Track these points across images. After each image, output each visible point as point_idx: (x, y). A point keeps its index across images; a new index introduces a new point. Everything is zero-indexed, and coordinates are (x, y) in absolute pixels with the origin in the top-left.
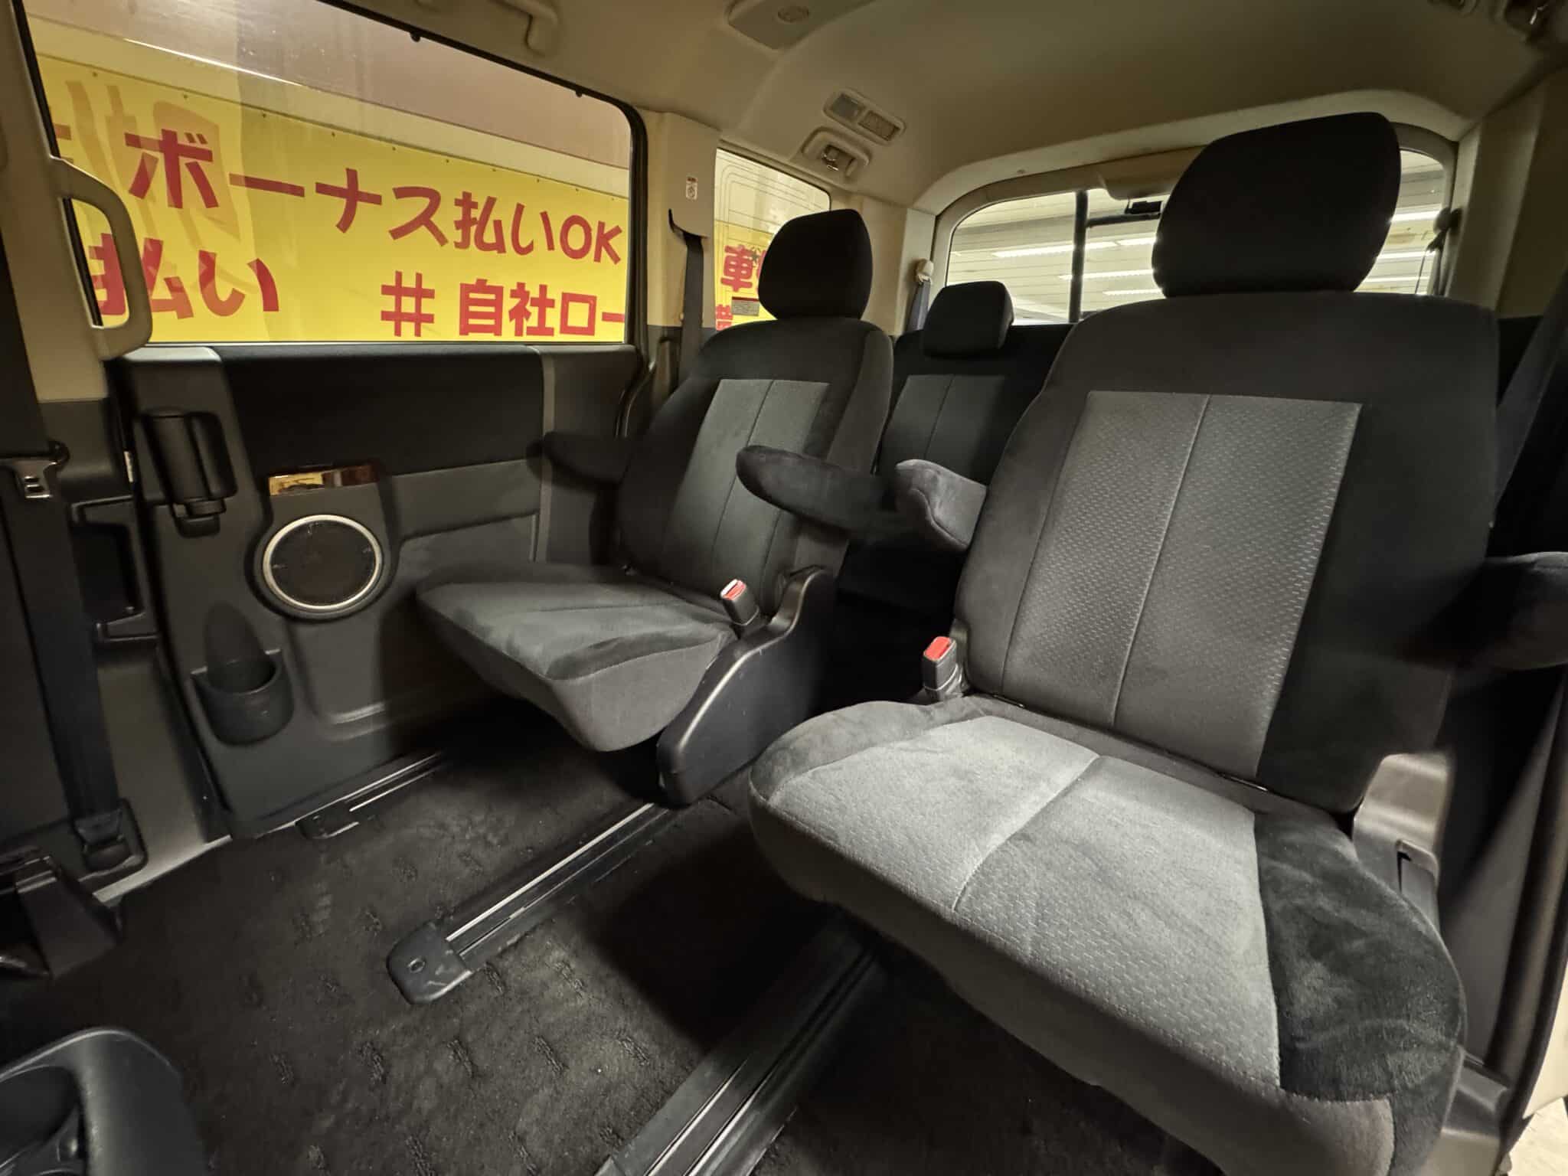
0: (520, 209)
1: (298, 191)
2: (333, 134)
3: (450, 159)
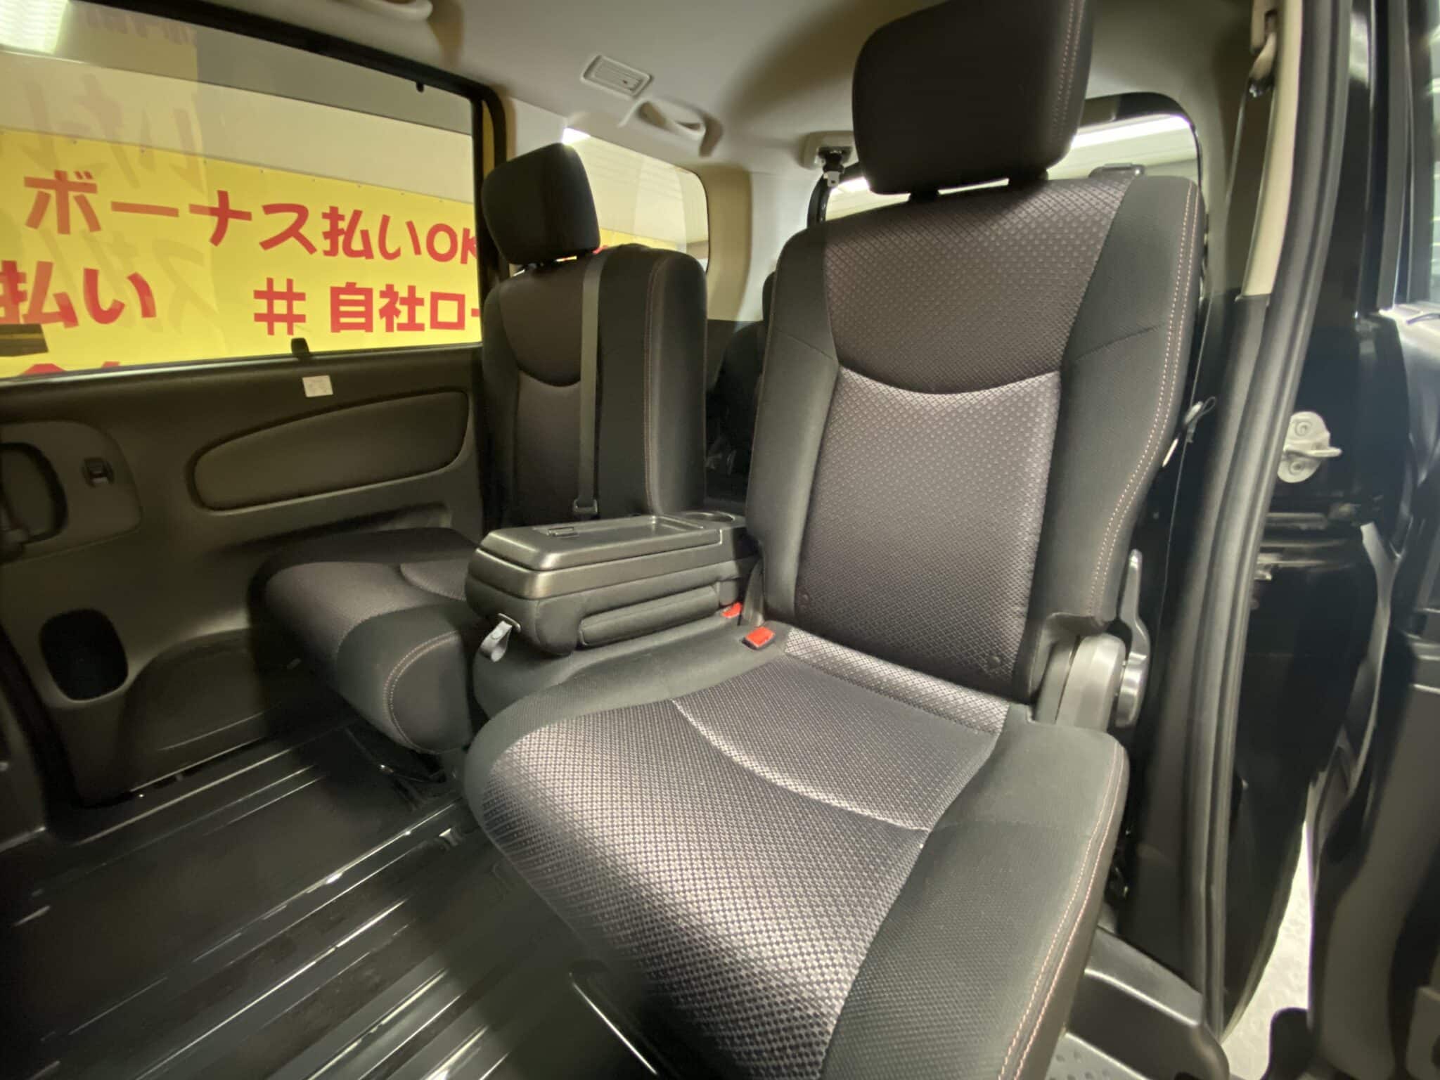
0: (386, 220)
1: (173, 212)
3: (315, 177)
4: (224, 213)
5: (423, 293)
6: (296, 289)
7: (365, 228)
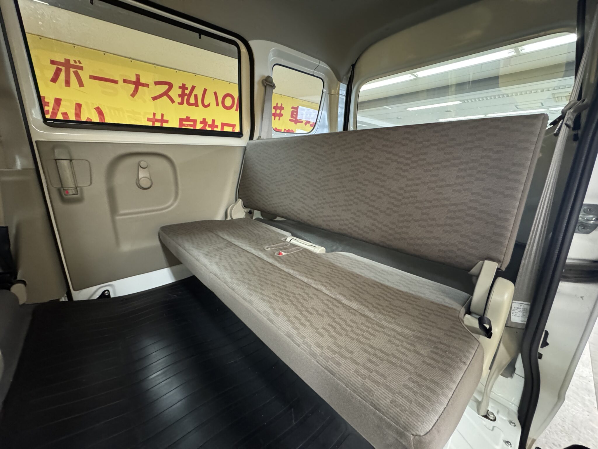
0: (205, 90)
1: (116, 82)
2: (131, 61)
3: (177, 71)
4: (138, 84)
5: (218, 123)
6: (165, 118)
7: (196, 94)
